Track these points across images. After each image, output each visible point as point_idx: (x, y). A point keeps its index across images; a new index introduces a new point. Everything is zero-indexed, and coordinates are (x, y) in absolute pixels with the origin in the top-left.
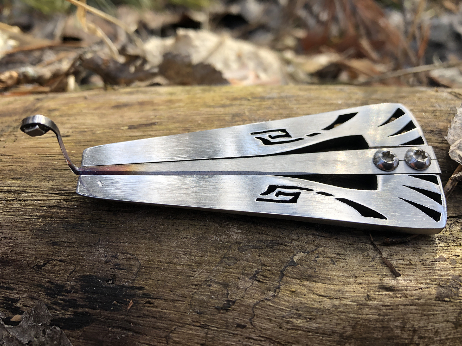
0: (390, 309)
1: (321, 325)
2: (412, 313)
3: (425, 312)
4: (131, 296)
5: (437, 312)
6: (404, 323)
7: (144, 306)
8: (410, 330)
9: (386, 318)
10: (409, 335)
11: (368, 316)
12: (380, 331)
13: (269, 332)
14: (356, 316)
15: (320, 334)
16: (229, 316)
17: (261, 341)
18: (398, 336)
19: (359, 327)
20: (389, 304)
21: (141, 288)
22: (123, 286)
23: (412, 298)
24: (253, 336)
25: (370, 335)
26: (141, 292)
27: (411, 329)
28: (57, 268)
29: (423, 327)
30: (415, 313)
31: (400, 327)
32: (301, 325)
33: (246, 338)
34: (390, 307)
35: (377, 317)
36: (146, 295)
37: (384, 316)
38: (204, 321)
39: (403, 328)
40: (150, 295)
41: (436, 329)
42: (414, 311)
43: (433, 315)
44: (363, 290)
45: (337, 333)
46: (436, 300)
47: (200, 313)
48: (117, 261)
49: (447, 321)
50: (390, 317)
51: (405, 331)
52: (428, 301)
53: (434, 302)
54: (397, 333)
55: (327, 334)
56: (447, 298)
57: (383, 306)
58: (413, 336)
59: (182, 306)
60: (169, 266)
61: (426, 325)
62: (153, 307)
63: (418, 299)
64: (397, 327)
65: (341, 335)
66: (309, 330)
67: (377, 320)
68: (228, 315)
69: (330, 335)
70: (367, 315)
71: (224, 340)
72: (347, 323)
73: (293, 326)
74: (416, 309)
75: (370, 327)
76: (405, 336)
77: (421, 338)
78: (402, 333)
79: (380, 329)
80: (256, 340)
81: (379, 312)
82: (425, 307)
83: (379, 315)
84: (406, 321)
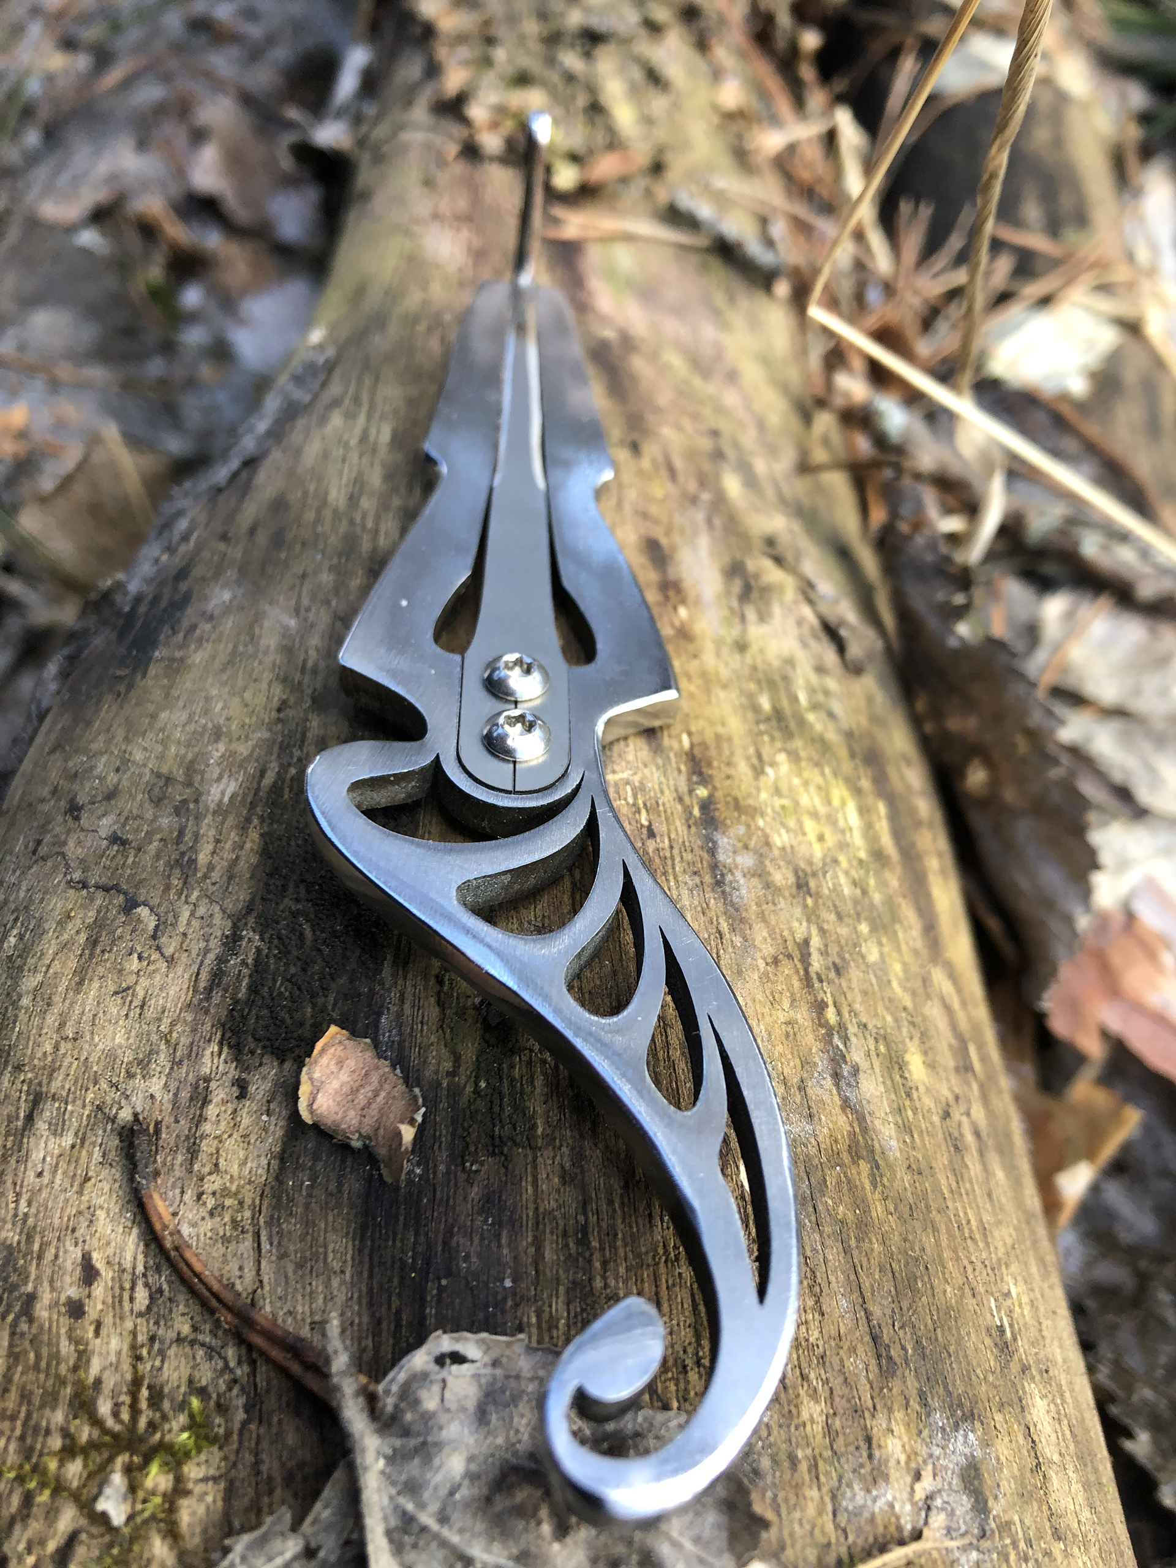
44: (39, 1055)
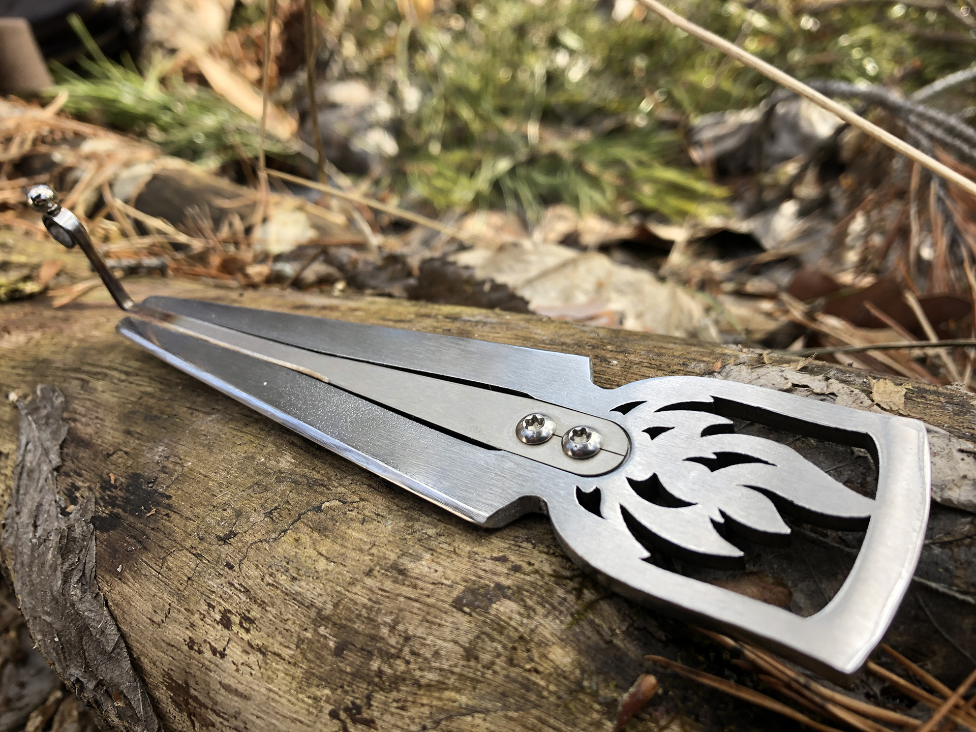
0: (386, 597)
1: (302, 591)
2: (411, 612)
3: (429, 617)
4: (158, 504)
5: (445, 623)
6: (396, 622)
7: (162, 518)
8: (400, 635)
9: (377, 606)
10: (398, 643)
11: (356, 596)
12: (363, 622)
13: (250, 582)
14: (343, 591)
15: (298, 601)
16: (225, 549)
17: (240, 591)
18: (383, 638)
19: (341, 607)
20: (388, 589)
21: (169, 497)
22: (156, 491)
23: (421, 592)
24: (235, 582)
25: (349, 624)
26: (167, 501)
27: (403, 634)
28: (120, 460)
29: (419, 637)
30: (415, 614)
31: (390, 625)
32: (282, 582)
33: (229, 583)
34: (387, 594)
35: (366, 601)
36: (169, 507)
37: (375, 603)
38: (201, 550)
39: (392, 628)
40: (172, 507)
41: (437, 647)
42: (415, 611)
43: (440, 625)
45: (316, 607)
46: (451, 605)
47: (201, 539)
48: (166, 463)
49: (456, 642)
50: (381, 606)
51: (394, 633)
52: (440, 603)
53: (447, 606)
54: (384, 634)
55: (304, 605)
56: (468, 607)
57: (380, 589)
58: (404, 646)
59: (191, 526)
60: (203, 479)
61: (424, 636)
62: (169, 521)
63: (428, 596)
64: (385, 624)
65: (320, 611)
66: (288, 592)
67: (364, 606)
68: (223, 548)
69: (307, 607)
70: (356, 594)
71: (208, 579)
72: (330, 598)
73: (275, 581)
74: (419, 609)
75: (353, 612)
76: (393, 641)
77: (413, 653)
78: (390, 636)
79: (365, 620)
80: (236, 589)
81: (371, 596)
82: (432, 610)
83: (370, 600)
84: (400, 619)
